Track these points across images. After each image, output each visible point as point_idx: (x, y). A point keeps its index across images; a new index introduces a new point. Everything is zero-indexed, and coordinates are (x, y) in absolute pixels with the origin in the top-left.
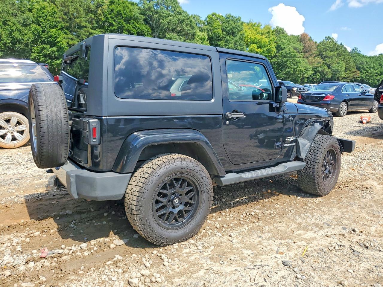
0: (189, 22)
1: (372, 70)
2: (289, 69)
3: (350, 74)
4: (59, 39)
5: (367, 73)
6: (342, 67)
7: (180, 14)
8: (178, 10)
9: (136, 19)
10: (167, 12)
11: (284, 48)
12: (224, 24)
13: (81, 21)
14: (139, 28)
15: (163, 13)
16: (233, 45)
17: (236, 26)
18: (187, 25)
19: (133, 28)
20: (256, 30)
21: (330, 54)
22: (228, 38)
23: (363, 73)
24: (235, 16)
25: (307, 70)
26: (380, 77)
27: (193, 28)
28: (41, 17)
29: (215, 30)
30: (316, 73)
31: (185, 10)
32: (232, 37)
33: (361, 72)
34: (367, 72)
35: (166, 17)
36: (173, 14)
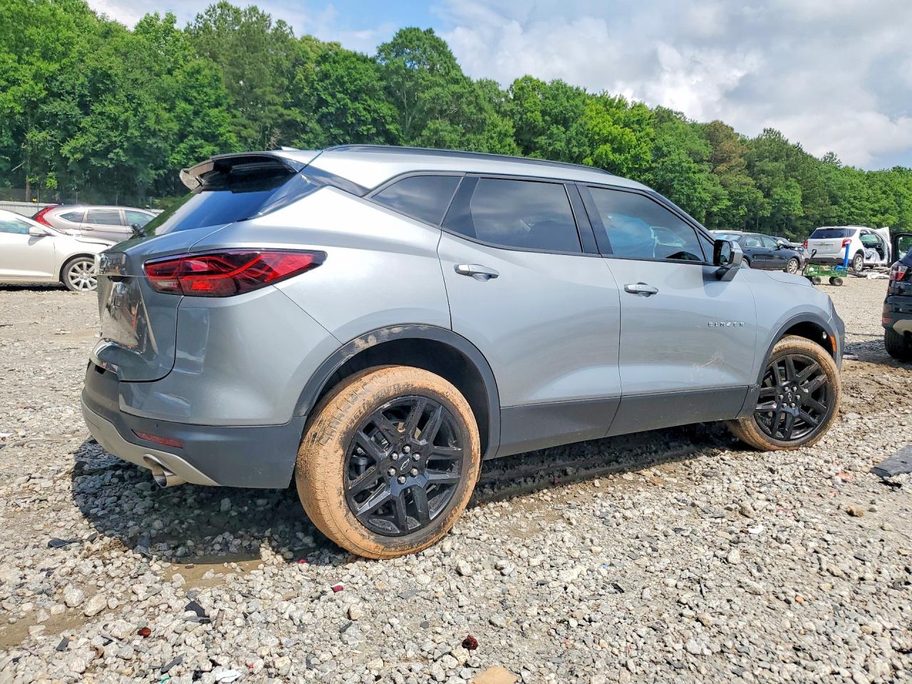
0: (473, 99)
1: (865, 203)
2: (678, 196)
3: (814, 208)
4: (222, 130)
5: (853, 210)
6: (794, 194)
7: (456, 82)
8: (453, 73)
9: (370, 92)
10: (430, 78)
11: (669, 152)
12: (547, 100)
13: (264, 93)
14: (375, 111)
15: (423, 78)
16: (563, 144)
17: (571, 106)
18: (469, 103)
19: (365, 109)
20: (613, 116)
21: (769, 166)
22: (554, 129)
23: (845, 209)
24: (570, 84)
25: (716, 199)
26: (883, 217)
27: (481, 110)
28: (192, 87)
29: (529, 114)
30: (737, 205)
31: (466, 75)
32: (563, 129)
33: (840, 206)
34: (853, 207)
35: (428, 88)
36: (442, 81)
